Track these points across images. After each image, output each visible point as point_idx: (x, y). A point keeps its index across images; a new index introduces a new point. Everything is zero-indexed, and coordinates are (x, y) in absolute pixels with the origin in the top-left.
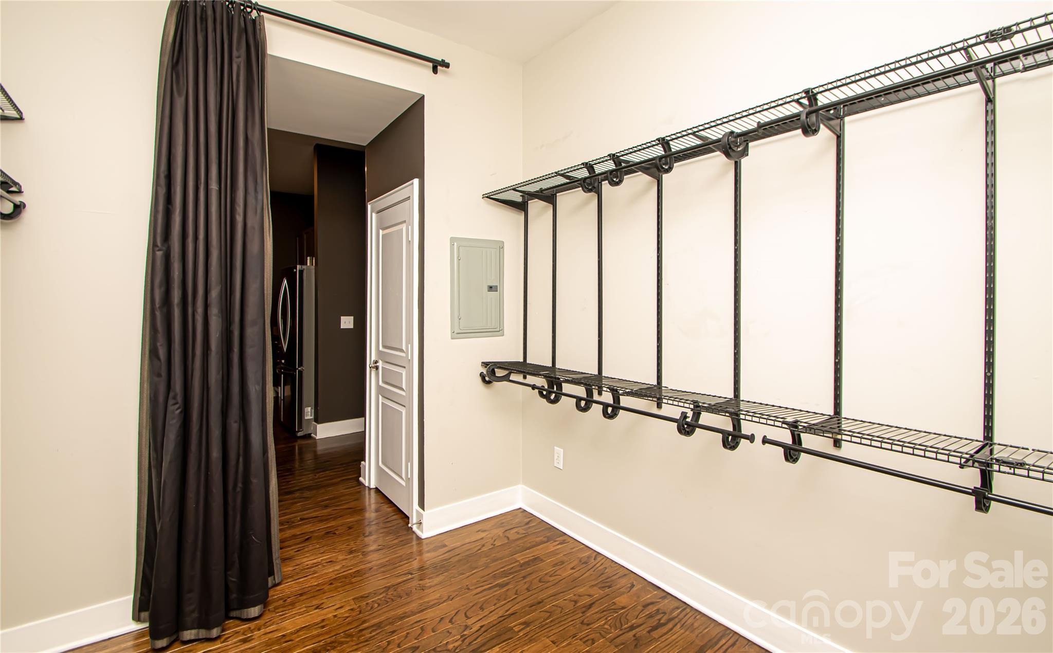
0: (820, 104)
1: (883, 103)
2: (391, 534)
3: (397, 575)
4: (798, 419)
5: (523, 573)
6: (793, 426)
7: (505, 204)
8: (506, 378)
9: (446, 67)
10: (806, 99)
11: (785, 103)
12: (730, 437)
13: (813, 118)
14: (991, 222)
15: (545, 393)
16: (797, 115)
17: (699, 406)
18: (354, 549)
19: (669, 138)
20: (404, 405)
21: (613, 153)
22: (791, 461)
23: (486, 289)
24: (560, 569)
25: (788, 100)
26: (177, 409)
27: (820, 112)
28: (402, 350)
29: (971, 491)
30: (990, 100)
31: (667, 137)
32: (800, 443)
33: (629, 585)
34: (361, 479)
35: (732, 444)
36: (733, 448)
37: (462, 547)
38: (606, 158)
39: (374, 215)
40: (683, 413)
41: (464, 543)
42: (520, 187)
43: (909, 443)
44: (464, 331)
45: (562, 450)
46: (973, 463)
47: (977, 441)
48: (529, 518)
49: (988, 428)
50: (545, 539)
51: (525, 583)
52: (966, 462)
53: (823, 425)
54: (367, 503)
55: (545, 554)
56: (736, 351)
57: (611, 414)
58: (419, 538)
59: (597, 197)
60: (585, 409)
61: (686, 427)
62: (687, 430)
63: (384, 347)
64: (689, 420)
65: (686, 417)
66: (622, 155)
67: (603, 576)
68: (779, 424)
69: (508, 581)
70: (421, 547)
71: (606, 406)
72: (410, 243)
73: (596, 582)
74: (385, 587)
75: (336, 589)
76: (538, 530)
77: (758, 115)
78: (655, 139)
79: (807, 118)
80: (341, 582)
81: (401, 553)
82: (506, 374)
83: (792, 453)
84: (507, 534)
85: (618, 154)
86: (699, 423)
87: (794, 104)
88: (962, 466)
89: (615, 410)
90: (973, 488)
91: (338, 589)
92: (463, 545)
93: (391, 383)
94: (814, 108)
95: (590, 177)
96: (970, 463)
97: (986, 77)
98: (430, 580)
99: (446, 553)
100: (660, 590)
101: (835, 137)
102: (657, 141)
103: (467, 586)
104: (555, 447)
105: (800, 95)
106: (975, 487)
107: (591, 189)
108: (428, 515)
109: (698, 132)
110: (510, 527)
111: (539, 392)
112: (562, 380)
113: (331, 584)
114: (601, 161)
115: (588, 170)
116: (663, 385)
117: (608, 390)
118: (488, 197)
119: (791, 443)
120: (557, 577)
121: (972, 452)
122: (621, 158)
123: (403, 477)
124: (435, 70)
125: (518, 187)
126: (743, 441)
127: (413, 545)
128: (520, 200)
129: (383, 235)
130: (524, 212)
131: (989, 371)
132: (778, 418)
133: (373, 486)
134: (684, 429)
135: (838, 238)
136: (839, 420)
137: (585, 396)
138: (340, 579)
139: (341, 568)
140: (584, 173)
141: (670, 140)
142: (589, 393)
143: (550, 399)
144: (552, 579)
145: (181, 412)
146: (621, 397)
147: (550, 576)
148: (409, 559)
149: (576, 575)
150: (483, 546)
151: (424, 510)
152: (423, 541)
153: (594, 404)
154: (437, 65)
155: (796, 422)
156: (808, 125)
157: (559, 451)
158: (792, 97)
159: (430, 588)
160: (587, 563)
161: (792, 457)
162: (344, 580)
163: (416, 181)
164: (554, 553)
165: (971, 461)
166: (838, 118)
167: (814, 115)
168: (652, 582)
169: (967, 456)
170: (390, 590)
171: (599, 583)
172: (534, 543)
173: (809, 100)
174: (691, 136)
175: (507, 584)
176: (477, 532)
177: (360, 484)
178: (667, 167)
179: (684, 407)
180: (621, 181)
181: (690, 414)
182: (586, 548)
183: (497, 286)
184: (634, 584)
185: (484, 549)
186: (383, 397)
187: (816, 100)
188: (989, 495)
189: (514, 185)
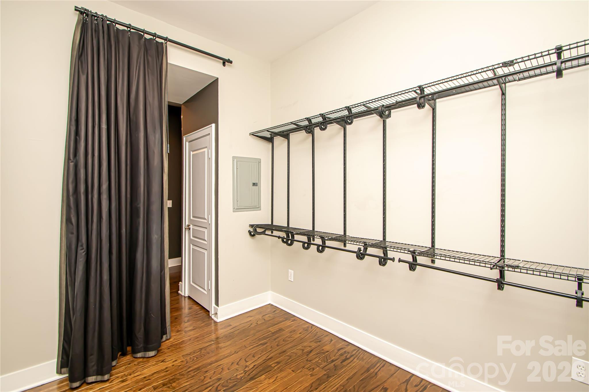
0: (425, 93)
1: (455, 93)
2: (199, 320)
3: (205, 342)
4: (416, 249)
5: (274, 337)
6: (413, 253)
7: (262, 139)
8: (263, 233)
9: (230, 63)
10: (419, 90)
11: (409, 92)
12: (383, 260)
13: (422, 100)
14: (503, 152)
15: (285, 240)
16: (415, 98)
17: (366, 245)
18: (179, 330)
19: (351, 107)
20: (206, 249)
21: (322, 113)
22: (412, 270)
23: (251, 185)
24: (293, 334)
25: (411, 90)
26: (83, 252)
27: (426, 97)
28: (205, 219)
29: (495, 280)
30: (503, 94)
31: (350, 106)
32: (416, 261)
33: (330, 340)
34: (179, 292)
35: (384, 263)
36: (384, 265)
37: (241, 325)
38: (318, 116)
39: (187, 143)
40: (359, 248)
41: (241, 323)
42: (271, 129)
43: (467, 259)
44: (240, 208)
45: (293, 271)
46: (496, 267)
47: (497, 257)
48: (275, 309)
49: (503, 251)
50: (285, 319)
51: (276, 342)
52: (493, 267)
53: (427, 252)
54: (183, 305)
55: (285, 327)
56: (384, 216)
57: (321, 250)
58: (215, 322)
59: (312, 136)
60: (307, 248)
61: (361, 256)
62: (361, 257)
63: (193, 217)
64: (362, 252)
65: (360, 250)
66: (327, 115)
67: (316, 336)
68: (407, 252)
69: (266, 342)
70: (217, 327)
71: (318, 246)
72: (209, 159)
73: (313, 340)
74: (199, 349)
75: (172, 351)
76: (280, 315)
77: (395, 97)
78: (344, 107)
79: (420, 100)
80: (174, 347)
81: (206, 330)
82: (263, 231)
83: (412, 266)
84: (264, 317)
85: (325, 114)
86: (367, 253)
87: (413, 92)
88: (491, 269)
89: (323, 248)
90: (496, 279)
91: (173, 351)
92: (241, 324)
93: (197, 236)
94: (423, 95)
95: (309, 126)
96: (495, 267)
97: (502, 83)
98: (224, 344)
99: (231, 329)
100: (345, 342)
101: (432, 109)
102: (345, 108)
103: (245, 345)
104: (289, 270)
105: (416, 88)
106: (497, 279)
107: (310, 132)
108: (220, 309)
109: (366, 104)
110: (265, 314)
111: (282, 240)
112: (294, 233)
113: (169, 349)
114: (315, 117)
115: (308, 122)
116: (347, 235)
117: (320, 238)
118: (253, 134)
119: (412, 261)
120: (292, 338)
121: (496, 262)
122: (326, 116)
123: (206, 289)
124: (224, 64)
125: (269, 130)
126: (389, 262)
127: (212, 326)
128: (269, 136)
129: (193, 155)
130: (271, 143)
131: (503, 224)
132: (406, 249)
133: (186, 295)
134: (360, 256)
135: (433, 159)
136: (434, 249)
137: (307, 241)
138: (173, 346)
139: (173, 340)
140: (306, 123)
141: (352, 108)
142: (309, 239)
143: (288, 243)
144: (289, 339)
145: (85, 254)
146: (326, 241)
147: (289, 338)
148: (211, 333)
149: (302, 336)
150: (251, 324)
151: (218, 307)
152: (218, 323)
153: (312, 245)
154: (225, 62)
155: (415, 250)
156: (420, 103)
157: (291, 272)
158: (412, 89)
159: (225, 348)
160: (307, 330)
161: (412, 268)
162: (176, 346)
163: (213, 125)
164: (289, 326)
165: (495, 266)
166: (433, 100)
167: (423, 98)
168: (342, 338)
169: (494, 264)
170: (202, 350)
171: (314, 340)
172: (279, 322)
173: (421, 91)
174: (362, 106)
175: (266, 343)
176: (248, 317)
177: (179, 294)
178: (350, 122)
179: (359, 245)
180: (326, 128)
181: (362, 248)
182: (306, 323)
183: (257, 183)
184: (332, 339)
185: (252, 326)
186: (193, 245)
187: (424, 91)
188: (504, 282)
189: (267, 129)
